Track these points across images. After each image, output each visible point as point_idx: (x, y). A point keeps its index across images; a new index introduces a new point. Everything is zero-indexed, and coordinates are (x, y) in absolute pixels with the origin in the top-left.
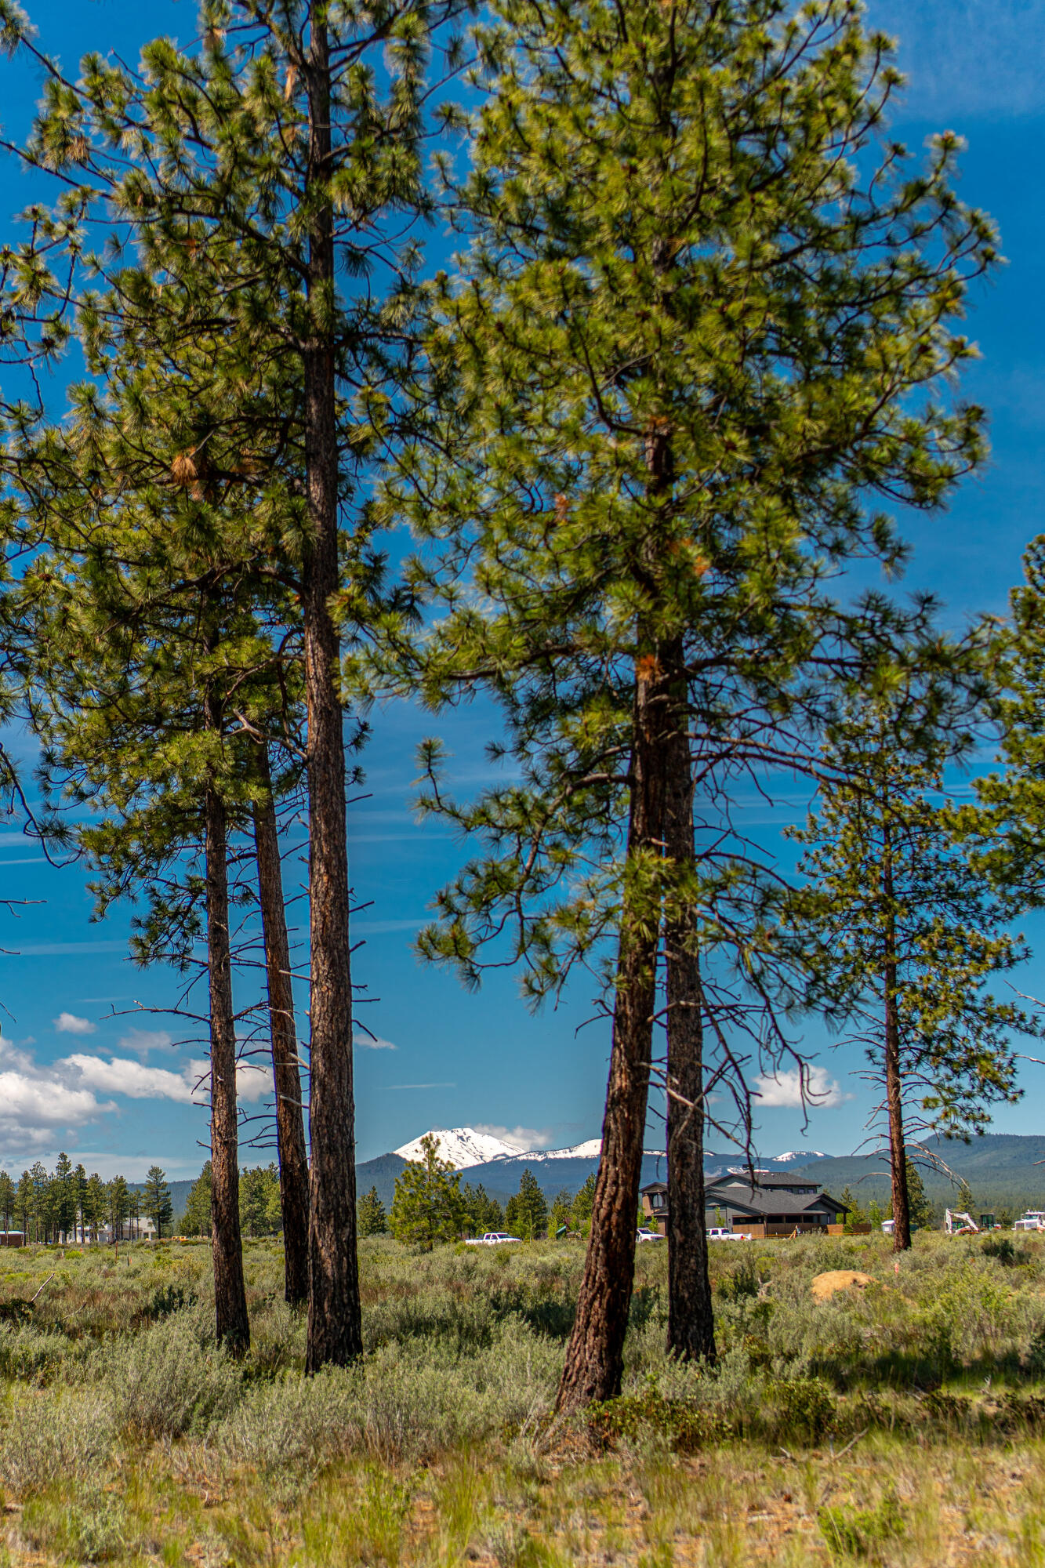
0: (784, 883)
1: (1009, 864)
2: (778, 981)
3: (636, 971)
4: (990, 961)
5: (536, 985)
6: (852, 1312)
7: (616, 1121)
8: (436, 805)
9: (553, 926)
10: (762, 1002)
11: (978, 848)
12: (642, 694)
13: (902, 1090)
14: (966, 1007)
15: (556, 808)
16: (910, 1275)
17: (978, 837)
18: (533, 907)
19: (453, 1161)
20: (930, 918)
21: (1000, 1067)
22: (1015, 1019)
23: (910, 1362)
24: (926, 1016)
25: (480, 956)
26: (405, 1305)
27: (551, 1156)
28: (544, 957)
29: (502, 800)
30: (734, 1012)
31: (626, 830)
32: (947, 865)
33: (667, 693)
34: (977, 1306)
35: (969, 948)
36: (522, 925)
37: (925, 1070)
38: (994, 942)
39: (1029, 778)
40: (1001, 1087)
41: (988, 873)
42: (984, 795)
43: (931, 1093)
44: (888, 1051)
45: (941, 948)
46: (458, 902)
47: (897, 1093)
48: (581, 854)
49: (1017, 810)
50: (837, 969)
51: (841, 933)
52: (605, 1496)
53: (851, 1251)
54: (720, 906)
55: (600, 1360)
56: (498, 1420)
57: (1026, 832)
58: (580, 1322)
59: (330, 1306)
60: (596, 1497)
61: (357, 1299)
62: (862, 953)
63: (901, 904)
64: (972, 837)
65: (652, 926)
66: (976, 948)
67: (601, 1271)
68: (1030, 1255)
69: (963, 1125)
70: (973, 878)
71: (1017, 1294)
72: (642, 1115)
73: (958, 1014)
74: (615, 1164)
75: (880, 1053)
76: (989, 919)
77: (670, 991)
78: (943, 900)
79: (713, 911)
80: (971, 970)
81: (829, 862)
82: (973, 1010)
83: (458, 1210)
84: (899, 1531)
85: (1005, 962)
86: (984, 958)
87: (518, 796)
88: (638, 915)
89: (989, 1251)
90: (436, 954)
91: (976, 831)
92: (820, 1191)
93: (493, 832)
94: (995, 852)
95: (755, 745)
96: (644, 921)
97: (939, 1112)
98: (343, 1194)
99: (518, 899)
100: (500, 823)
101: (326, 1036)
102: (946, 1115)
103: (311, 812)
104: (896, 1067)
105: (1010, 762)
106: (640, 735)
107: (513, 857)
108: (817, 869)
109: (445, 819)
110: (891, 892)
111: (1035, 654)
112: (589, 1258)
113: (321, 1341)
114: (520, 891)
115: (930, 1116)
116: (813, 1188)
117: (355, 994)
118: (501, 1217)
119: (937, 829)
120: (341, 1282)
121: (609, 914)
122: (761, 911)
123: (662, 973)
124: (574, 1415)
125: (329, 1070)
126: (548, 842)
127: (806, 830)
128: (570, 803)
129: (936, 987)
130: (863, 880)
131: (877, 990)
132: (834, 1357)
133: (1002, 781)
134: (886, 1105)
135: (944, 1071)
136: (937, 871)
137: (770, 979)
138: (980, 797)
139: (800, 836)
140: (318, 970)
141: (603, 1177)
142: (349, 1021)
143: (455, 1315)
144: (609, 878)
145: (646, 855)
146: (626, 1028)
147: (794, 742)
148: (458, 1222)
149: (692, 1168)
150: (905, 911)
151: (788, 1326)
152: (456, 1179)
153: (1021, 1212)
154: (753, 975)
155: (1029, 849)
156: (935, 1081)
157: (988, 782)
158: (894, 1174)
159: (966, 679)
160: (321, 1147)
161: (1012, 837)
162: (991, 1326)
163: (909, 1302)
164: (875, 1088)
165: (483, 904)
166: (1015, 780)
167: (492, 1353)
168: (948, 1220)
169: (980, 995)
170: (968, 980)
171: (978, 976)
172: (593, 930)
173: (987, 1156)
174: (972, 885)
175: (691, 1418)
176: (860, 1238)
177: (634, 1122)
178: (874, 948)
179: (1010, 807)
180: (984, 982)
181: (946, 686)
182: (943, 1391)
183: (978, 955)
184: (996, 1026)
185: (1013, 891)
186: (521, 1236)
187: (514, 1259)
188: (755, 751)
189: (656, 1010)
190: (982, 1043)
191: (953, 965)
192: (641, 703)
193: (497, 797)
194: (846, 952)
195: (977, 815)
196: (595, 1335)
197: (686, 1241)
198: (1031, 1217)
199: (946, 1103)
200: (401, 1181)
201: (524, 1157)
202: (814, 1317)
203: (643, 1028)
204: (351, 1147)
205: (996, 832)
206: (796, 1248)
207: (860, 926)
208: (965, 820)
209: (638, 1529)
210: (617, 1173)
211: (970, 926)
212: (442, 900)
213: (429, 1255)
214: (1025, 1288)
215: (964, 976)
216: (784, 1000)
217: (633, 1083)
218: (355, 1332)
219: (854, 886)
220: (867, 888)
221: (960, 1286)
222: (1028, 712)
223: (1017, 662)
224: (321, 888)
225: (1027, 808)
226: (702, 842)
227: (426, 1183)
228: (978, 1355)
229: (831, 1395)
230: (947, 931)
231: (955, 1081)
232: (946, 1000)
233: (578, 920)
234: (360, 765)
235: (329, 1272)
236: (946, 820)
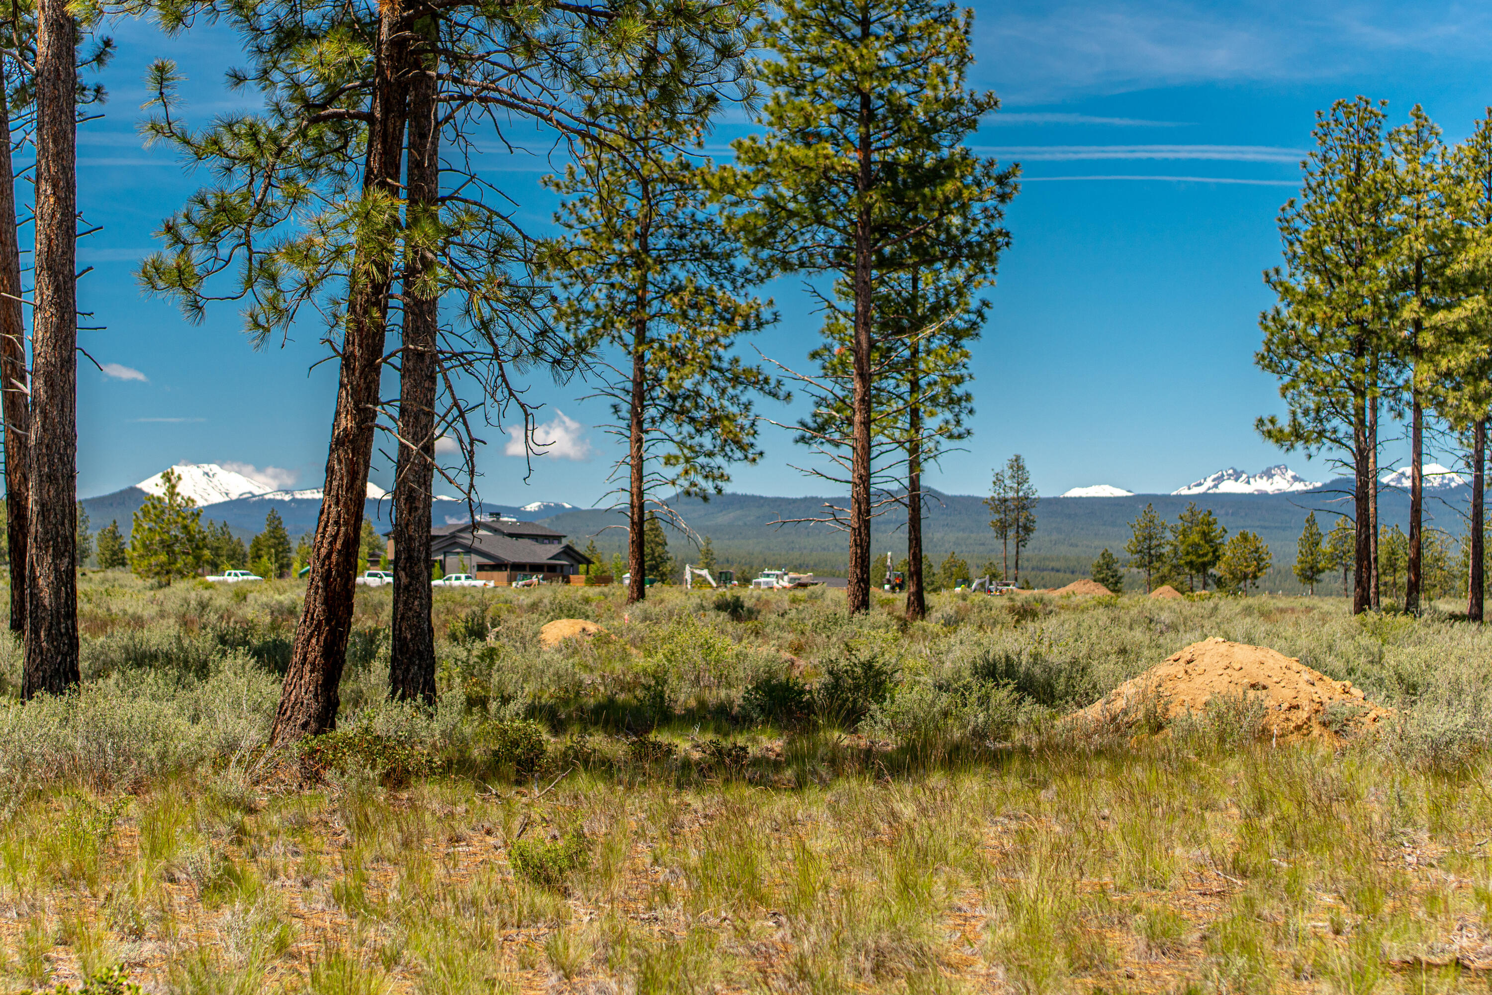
0: (520, 232)
1: (762, 226)
2: (507, 330)
3: (366, 312)
4: (739, 322)
5: (262, 320)
6: (576, 659)
7: (340, 462)
8: (166, 130)
9: (281, 262)
10: (490, 349)
11: (734, 209)
12: (385, 29)
13: (645, 446)
14: (712, 367)
15: (291, 141)
16: (640, 626)
17: (734, 198)
18: (262, 240)
19: (193, 497)
20: (682, 275)
21: (742, 428)
22: (758, 380)
23: (624, 707)
24: (673, 374)
25: (206, 288)
26: (132, 638)
27: (298, 496)
28: (270, 292)
29: (236, 129)
30: (464, 359)
31: (362, 168)
32: (702, 224)
33: (412, 30)
34: (698, 657)
35: (719, 308)
36: (250, 259)
37: (669, 427)
38: (744, 305)
39: (789, 142)
40: (741, 448)
41: (742, 234)
42: (743, 156)
43: (673, 449)
44: (634, 407)
45: (692, 307)
46: (186, 232)
47: (639, 448)
48: (313, 189)
49: (774, 172)
50: (588, 322)
51: (593, 286)
52: (310, 825)
53: (587, 601)
54: (454, 252)
55: (316, 695)
56: (211, 750)
57: (781, 196)
58: (296, 659)
59: (47, 636)
60: (300, 826)
61: (75, 629)
62: (613, 307)
63: (655, 261)
64: (728, 198)
65: (383, 268)
66: (726, 309)
67: (320, 608)
68: (759, 612)
69: (702, 482)
70: (728, 239)
71: (737, 648)
72: (367, 455)
73: (704, 374)
74: (337, 504)
75: (625, 408)
76: (740, 281)
77: (405, 333)
78: (696, 259)
79: (445, 254)
80: (719, 331)
81: (586, 214)
82: (720, 370)
83: (197, 547)
84: (584, 864)
85: (753, 325)
86: (733, 319)
87: (251, 126)
88: (368, 255)
89: (721, 606)
90: (161, 284)
91: (732, 192)
92: (565, 542)
93: (225, 161)
94: (750, 214)
95: (496, 89)
96: (374, 262)
97: (680, 468)
98: (63, 524)
99: (247, 234)
100: (232, 153)
101: (48, 363)
102: (686, 472)
103: (39, 129)
104: (640, 423)
105: (771, 124)
106: (381, 72)
107: (244, 190)
108: (573, 221)
109: (175, 143)
110: (646, 249)
111: (804, 17)
112: (308, 596)
113: (37, 669)
114: (250, 224)
115: (671, 472)
116: (558, 538)
117: (80, 320)
118: (245, 555)
119: (695, 188)
120: (58, 612)
121: (339, 252)
122: (494, 257)
123: (395, 317)
124: (287, 747)
125: (51, 398)
126: (281, 174)
127: (565, 179)
128: (305, 136)
129: (684, 346)
130: (619, 235)
131: (626, 345)
132: (553, 701)
133: (762, 143)
134: (628, 459)
135: (687, 428)
136: (692, 230)
137: (499, 327)
138: (738, 158)
139: (557, 185)
140: (42, 294)
141: (324, 517)
142: (73, 349)
143: (181, 648)
144: (341, 216)
145: (379, 196)
146: (354, 370)
147: (536, 89)
148: (198, 558)
149: (420, 512)
150: (658, 268)
151: (513, 670)
152: (197, 514)
153: (759, 571)
154: (482, 322)
155: (783, 213)
156: (678, 438)
157: (747, 143)
158: (632, 528)
159: (713, 38)
160: (40, 476)
161: (768, 200)
162: (709, 677)
163: (634, 651)
164: (619, 442)
165: (212, 235)
166: (775, 143)
167: (208, 687)
168: (688, 576)
169: (727, 355)
170: (716, 341)
171: (726, 336)
172: (323, 268)
173: (732, 515)
174: (727, 246)
175: (402, 754)
176: (597, 589)
177: (358, 463)
178: (625, 303)
179: (768, 169)
180: (732, 344)
181: (693, 43)
182: (652, 737)
183: (728, 316)
184: (741, 388)
185: (765, 254)
186: (264, 575)
187: (251, 597)
188: (496, 95)
189: (386, 352)
190: (726, 403)
191: (702, 325)
192: (384, 37)
193: (230, 126)
194: (597, 306)
195: (735, 176)
196: (312, 671)
197: (410, 584)
198: (768, 576)
199: (687, 460)
200: (140, 514)
201: (271, 496)
202: (539, 663)
203: (371, 369)
204: (72, 477)
205: (752, 194)
206: (534, 597)
207: (613, 280)
208: (722, 180)
209: (337, 856)
210: (339, 513)
211: (722, 286)
212: (169, 229)
213: (167, 590)
214: (745, 641)
215: (712, 336)
216: (511, 350)
217: (359, 427)
218: (72, 662)
219: (609, 240)
220: (622, 242)
221: (684, 637)
222: (792, 75)
223: (786, 23)
224: (47, 210)
225: (785, 173)
226: (445, 184)
227: (166, 517)
228: (692, 703)
229: (545, 736)
230: (698, 291)
231: (698, 439)
232: (693, 359)
233: (306, 256)
234: (102, 82)
235: (47, 602)
236: (703, 179)
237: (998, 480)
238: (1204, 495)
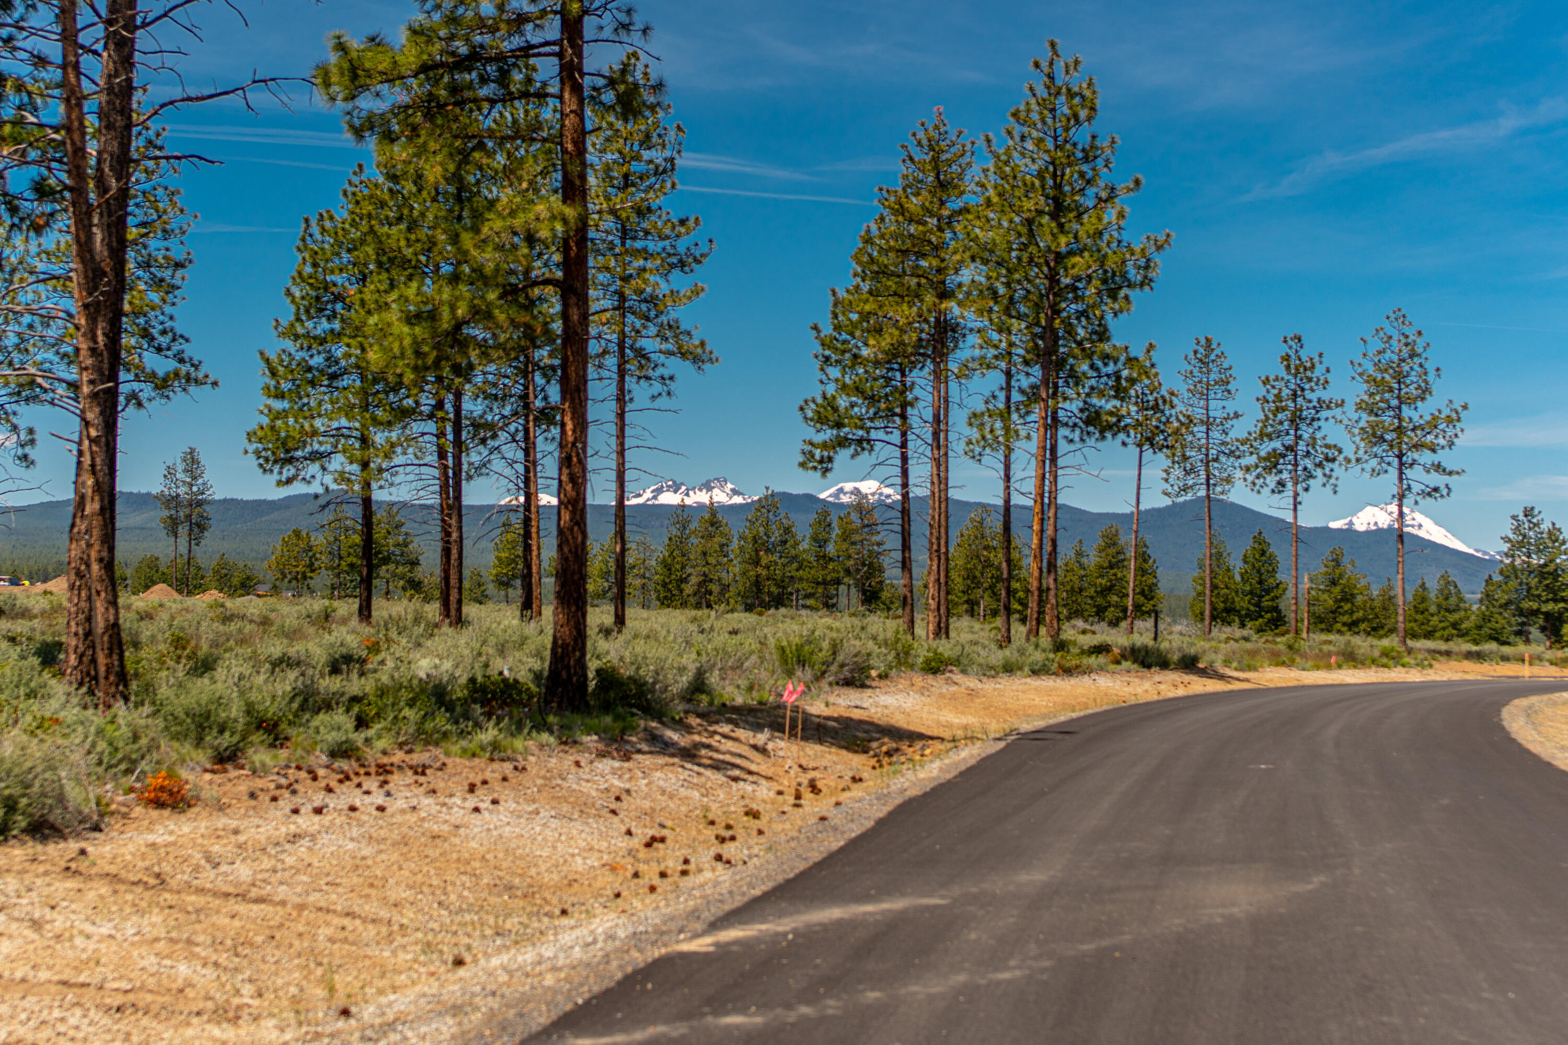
237: (170, 472)
238: (644, 505)
